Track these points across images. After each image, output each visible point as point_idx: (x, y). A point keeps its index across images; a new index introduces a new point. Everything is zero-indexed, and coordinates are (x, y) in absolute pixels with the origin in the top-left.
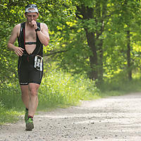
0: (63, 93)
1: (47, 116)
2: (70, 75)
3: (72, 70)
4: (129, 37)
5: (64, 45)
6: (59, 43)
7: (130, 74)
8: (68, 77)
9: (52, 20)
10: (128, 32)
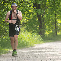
0: (27, 41)
1: (20, 51)
2: (30, 33)
3: (31, 31)
4: (56, 17)
5: (28, 20)
6: (25, 19)
7: (56, 33)
8: (29, 34)
9: (23, 10)
10: (56, 15)
